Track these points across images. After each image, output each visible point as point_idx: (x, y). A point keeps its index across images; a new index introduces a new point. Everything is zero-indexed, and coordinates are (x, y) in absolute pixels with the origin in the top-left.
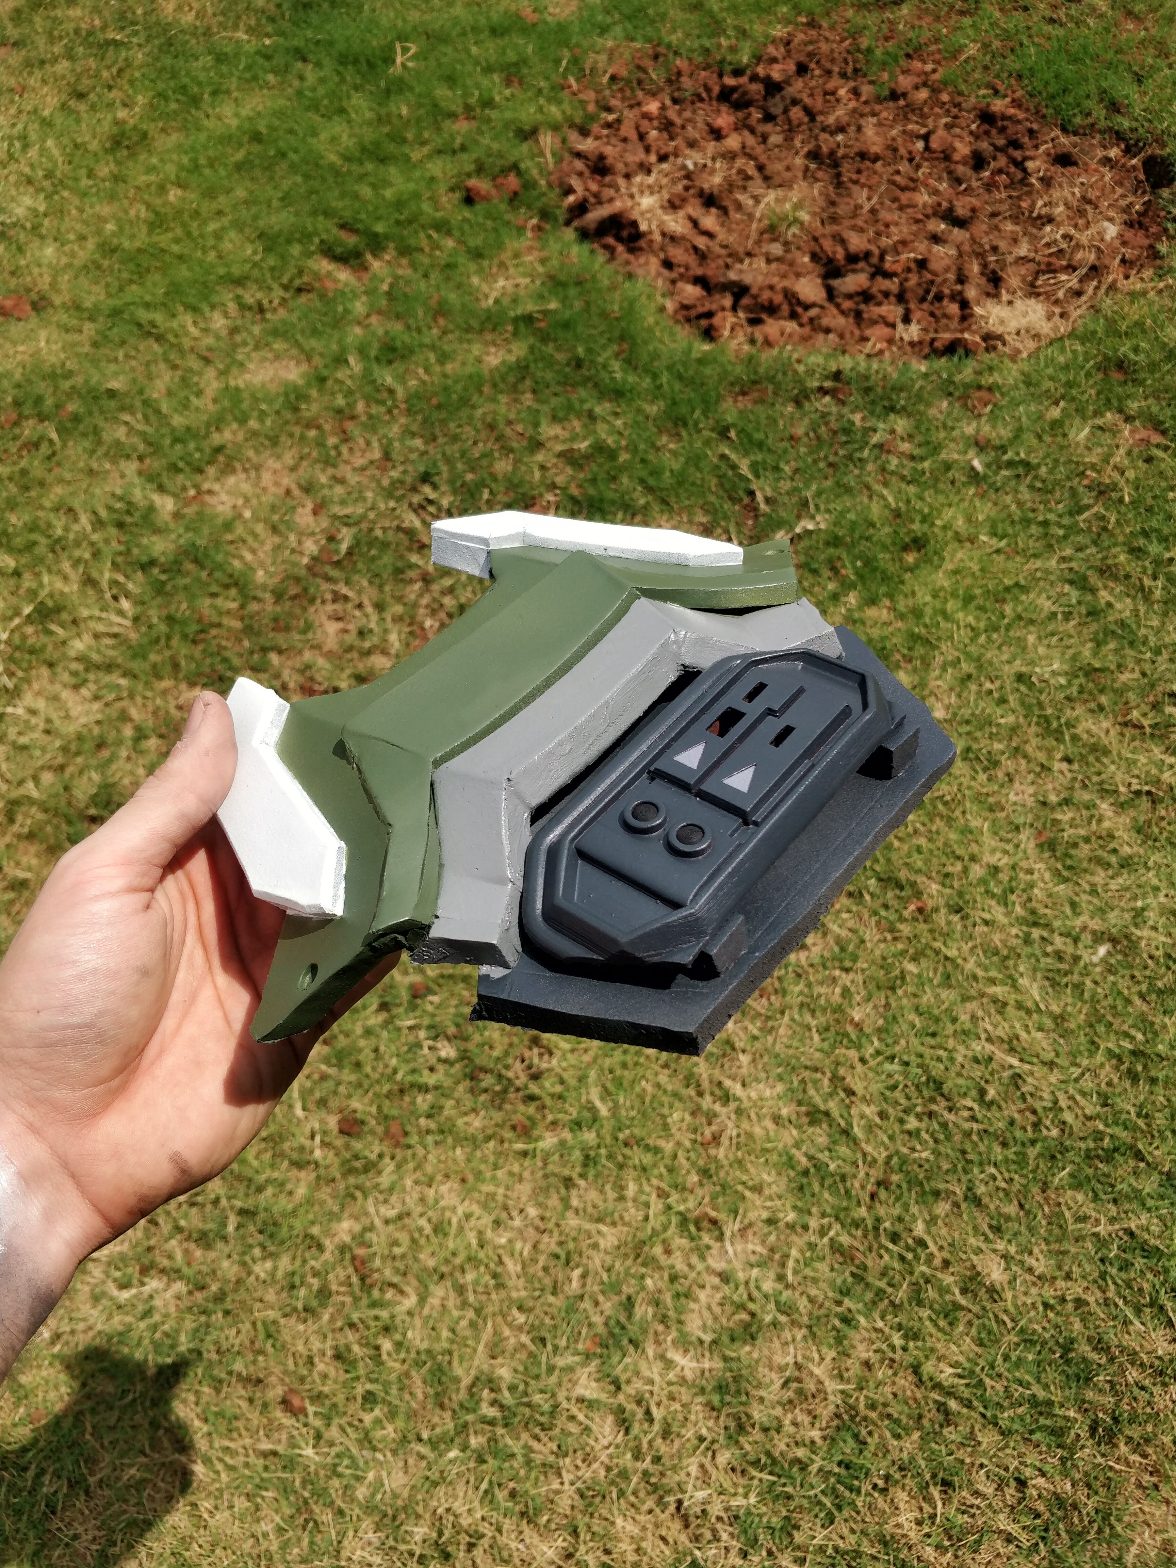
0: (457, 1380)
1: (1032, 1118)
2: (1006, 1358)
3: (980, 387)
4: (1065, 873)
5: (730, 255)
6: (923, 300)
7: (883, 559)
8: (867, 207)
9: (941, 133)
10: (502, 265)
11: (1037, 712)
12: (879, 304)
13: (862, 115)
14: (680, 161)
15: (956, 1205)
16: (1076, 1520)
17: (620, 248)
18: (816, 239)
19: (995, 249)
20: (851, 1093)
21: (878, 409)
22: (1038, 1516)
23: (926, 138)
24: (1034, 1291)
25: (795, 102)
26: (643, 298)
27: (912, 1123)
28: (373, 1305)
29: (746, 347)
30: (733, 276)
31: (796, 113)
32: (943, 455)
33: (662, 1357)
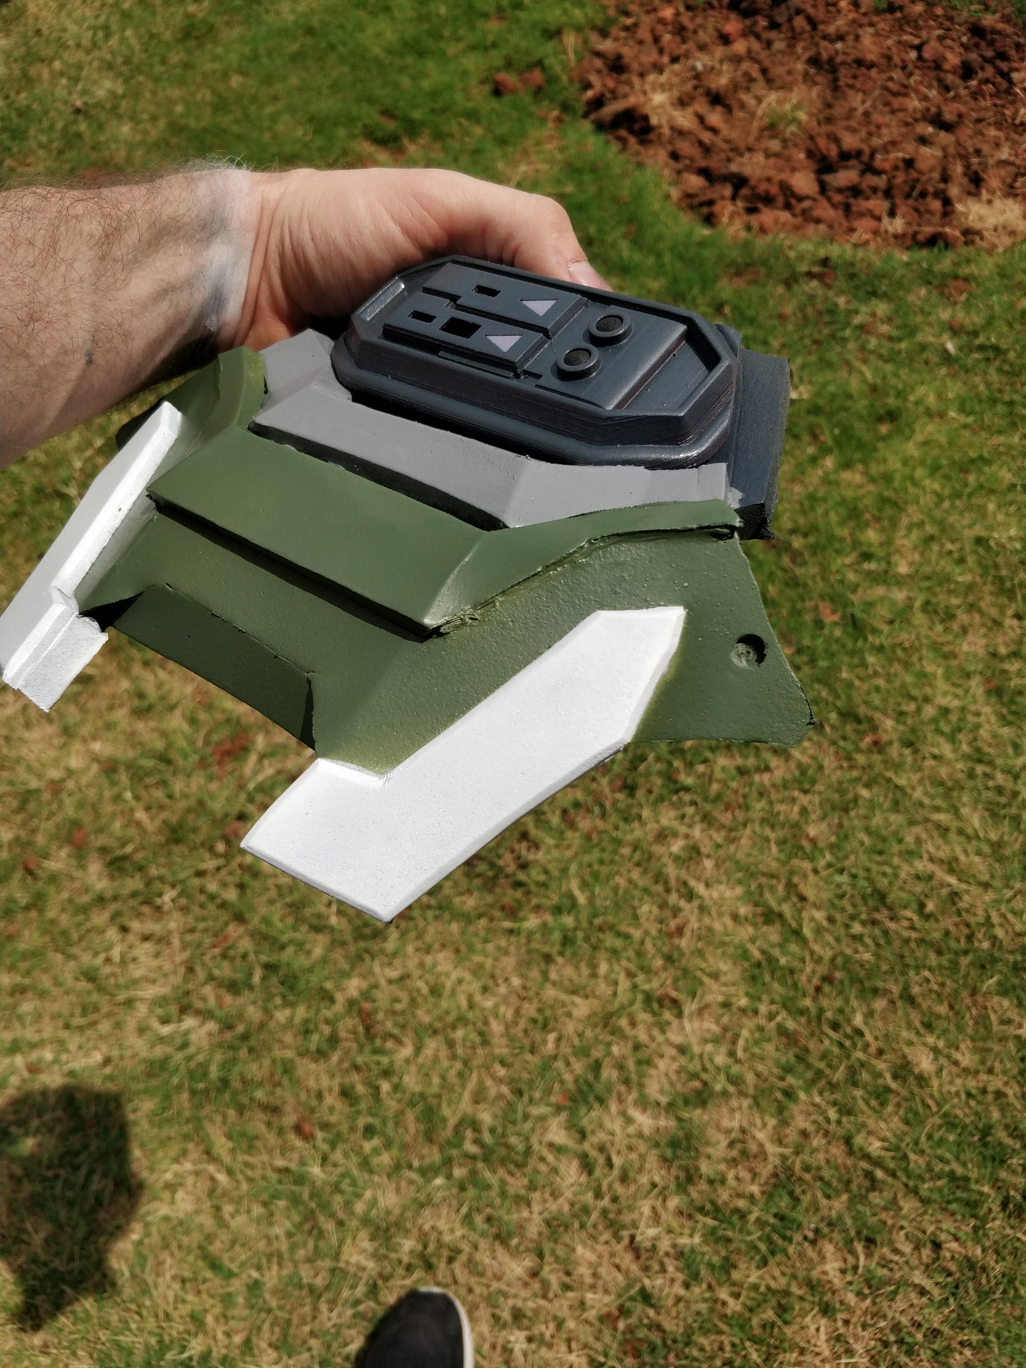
0: (444, 1120)
1: (966, 931)
2: (930, 1137)
3: (956, 277)
4: (1010, 718)
5: (732, 150)
6: (908, 196)
7: (859, 428)
8: (861, 110)
9: (934, 44)
10: (525, 152)
11: (992, 572)
12: (867, 199)
13: (861, 26)
14: (690, 63)
15: (892, 1002)
16: (984, 1281)
17: (632, 140)
18: (812, 138)
19: (978, 152)
20: (803, 898)
21: (861, 293)
22: (950, 1274)
23: (919, 48)
24: (958, 1081)
25: (799, 12)
26: (652, 186)
27: (857, 928)
28: (376, 1051)
29: (743, 234)
30: (734, 168)
31: (799, 22)
32: (920, 337)
33: (623, 1114)
